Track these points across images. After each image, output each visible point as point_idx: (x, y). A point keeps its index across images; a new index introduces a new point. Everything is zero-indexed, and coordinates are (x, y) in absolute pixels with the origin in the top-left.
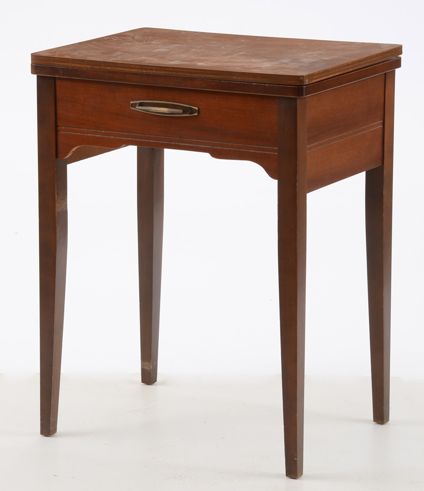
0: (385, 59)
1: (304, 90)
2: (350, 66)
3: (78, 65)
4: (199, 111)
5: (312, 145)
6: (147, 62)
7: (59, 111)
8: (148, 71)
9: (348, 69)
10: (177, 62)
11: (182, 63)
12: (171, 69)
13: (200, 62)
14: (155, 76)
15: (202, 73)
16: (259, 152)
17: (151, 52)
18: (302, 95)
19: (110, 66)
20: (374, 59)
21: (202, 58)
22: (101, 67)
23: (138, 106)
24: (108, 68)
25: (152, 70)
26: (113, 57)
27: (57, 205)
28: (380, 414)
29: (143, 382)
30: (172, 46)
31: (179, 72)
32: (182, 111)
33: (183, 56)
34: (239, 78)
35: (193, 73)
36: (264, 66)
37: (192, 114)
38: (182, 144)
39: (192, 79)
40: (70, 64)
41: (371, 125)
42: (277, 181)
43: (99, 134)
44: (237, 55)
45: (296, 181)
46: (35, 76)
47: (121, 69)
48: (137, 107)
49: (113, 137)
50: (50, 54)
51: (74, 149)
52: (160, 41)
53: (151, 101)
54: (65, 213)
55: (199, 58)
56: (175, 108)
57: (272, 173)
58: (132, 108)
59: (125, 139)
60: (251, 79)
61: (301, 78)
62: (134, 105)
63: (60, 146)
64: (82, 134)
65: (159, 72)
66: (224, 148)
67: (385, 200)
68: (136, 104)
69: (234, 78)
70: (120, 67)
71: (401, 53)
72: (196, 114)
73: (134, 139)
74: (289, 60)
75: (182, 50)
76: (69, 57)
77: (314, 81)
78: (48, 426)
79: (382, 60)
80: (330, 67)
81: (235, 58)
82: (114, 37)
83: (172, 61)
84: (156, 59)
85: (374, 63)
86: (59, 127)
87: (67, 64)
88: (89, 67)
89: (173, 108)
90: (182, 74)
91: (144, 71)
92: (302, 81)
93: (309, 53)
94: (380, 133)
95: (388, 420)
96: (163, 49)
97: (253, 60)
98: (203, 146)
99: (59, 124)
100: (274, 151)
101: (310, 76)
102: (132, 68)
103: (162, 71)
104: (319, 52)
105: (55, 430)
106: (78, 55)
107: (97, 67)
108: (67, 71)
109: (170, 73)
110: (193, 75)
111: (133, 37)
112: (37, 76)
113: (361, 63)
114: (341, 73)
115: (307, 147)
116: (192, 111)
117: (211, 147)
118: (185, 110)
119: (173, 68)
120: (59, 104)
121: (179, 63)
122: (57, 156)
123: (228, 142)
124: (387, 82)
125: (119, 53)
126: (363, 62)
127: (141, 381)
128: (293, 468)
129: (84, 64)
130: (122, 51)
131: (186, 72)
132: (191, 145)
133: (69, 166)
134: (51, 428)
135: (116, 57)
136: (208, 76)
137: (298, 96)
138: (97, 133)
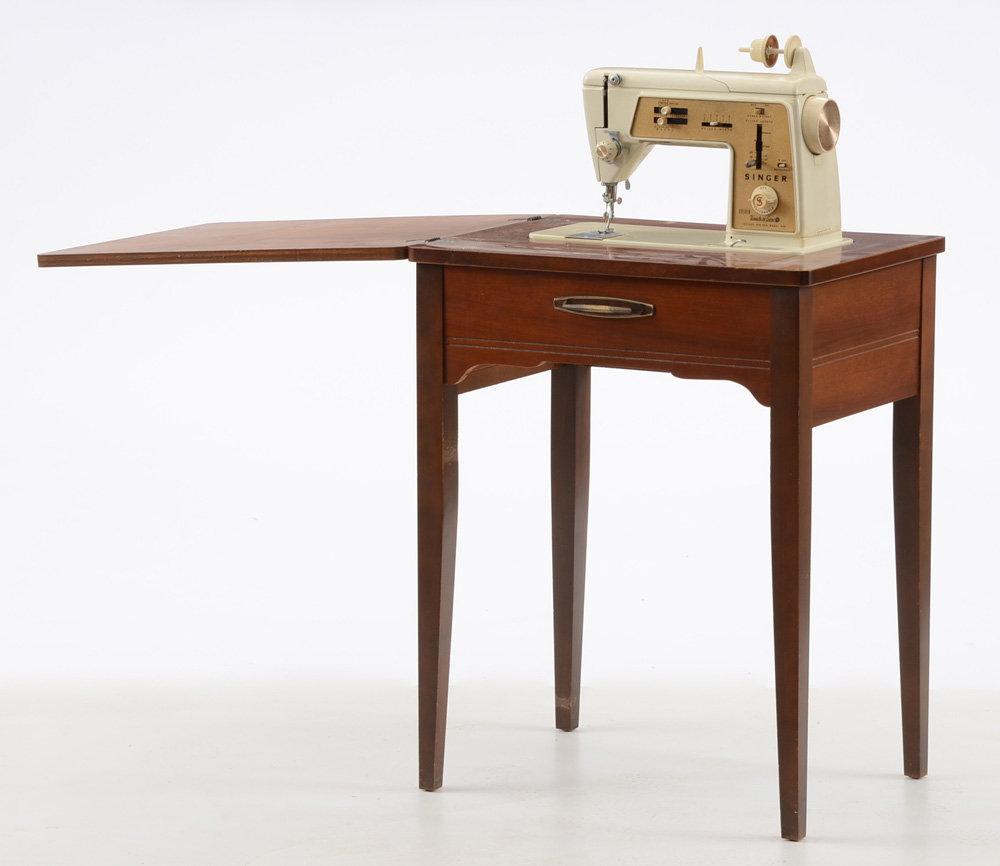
1: (810, 276)
4: (654, 310)
5: (819, 358)
18: (807, 283)
23: (566, 304)
27: (445, 452)
28: (914, 763)
29: (557, 727)
32: (630, 310)
37: (645, 314)
38: (630, 358)
41: (902, 335)
42: (769, 409)
43: (508, 346)
45: (798, 409)
48: (564, 306)
49: (527, 351)
51: (470, 370)
53: (585, 297)
54: (454, 465)
56: (620, 306)
58: (558, 307)
59: (545, 352)
62: (559, 304)
63: (450, 365)
64: (482, 348)
66: (692, 364)
68: (562, 302)
72: (651, 315)
73: (559, 353)
78: (430, 776)
86: (449, 338)
89: (616, 307)
94: (915, 347)
95: (926, 773)
98: (660, 361)
99: (448, 334)
100: (765, 365)
105: (440, 784)
108: (461, 256)
112: (418, 264)
115: (813, 360)
116: (645, 310)
117: (672, 362)
118: (635, 309)
120: (449, 304)
122: (445, 380)
123: (697, 355)
127: (555, 725)
128: (792, 825)
133: (461, 397)
134: (436, 780)
137: (802, 284)
138: (503, 346)
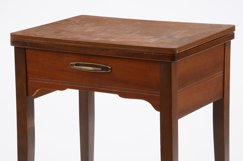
0: (225, 34)
1: (176, 57)
2: (204, 40)
3: (38, 41)
4: (111, 69)
5: (181, 90)
6: (80, 39)
7: (28, 68)
8: (80, 45)
9: (203, 42)
10: (99, 38)
11: (101, 39)
12: (94, 44)
13: (112, 39)
14: (85, 48)
15: (113, 46)
16: (148, 94)
17: (83, 31)
18: (175, 60)
19: (57, 42)
20: (218, 35)
21: (114, 36)
22: (53, 42)
23: (75, 66)
24: (57, 43)
25: (83, 44)
26: (60, 36)
27: (28, 124)
30: (97, 28)
31: (99, 45)
32: (101, 69)
33: (102, 34)
34: (136, 50)
35: (107, 46)
36: (151, 42)
37: (108, 71)
38: (102, 89)
39: (107, 50)
40: (34, 40)
41: (216, 74)
42: (159, 112)
43: (52, 82)
44: (135, 33)
46: (13, 47)
47: (64, 43)
49: (60, 84)
50: (22, 34)
51: (38, 90)
52: (90, 24)
53: (83, 63)
54: (33, 128)
55: (112, 36)
56: (97, 68)
57: (156, 107)
58: (72, 67)
59: (67, 85)
60: (143, 50)
61: (174, 50)
62: (72, 65)
63: (29, 89)
64: (42, 82)
65: (87, 45)
66: (127, 92)
67: (225, 118)
68: (74, 64)
69: (133, 49)
70: (64, 42)
71: (234, 30)
72: (110, 71)
73: (73, 86)
74: (166, 37)
75: (102, 30)
76: (33, 36)
77: (182, 51)
79: (223, 35)
80: (191, 42)
81: (134, 36)
82: (63, 22)
83: (95, 38)
84: (85, 37)
85: (218, 37)
86: (29, 77)
87: (32, 40)
88: (45, 42)
89: (95, 67)
90: (101, 46)
91: (78, 45)
92: (175, 52)
93: (178, 32)
94: (222, 78)
96: (91, 30)
97: (144, 37)
98: (114, 90)
99: (28, 76)
100: (157, 94)
101: (179, 48)
102: (71, 43)
103: (89, 45)
104: (184, 31)
106: (39, 34)
107: (50, 42)
108: (32, 44)
109: (94, 46)
110: (107, 47)
111: (74, 22)
112: (14, 47)
113: (211, 38)
114: (199, 45)
115: (178, 91)
116: (107, 69)
117: (119, 91)
118: (103, 69)
119: (95, 43)
120: (28, 64)
121: (99, 40)
122: (27, 95)
123: (129, 88)
124: (226, 48)
125: (64, 33)
126: (212, 37)
129: (42, 40)
130: (66, 31)
131: (103, 46)
132: (107, 89)
133: (35, 99)
135: (61, 35)
136: (117, 48)
137: (172, 61)
138: (51, 81)
